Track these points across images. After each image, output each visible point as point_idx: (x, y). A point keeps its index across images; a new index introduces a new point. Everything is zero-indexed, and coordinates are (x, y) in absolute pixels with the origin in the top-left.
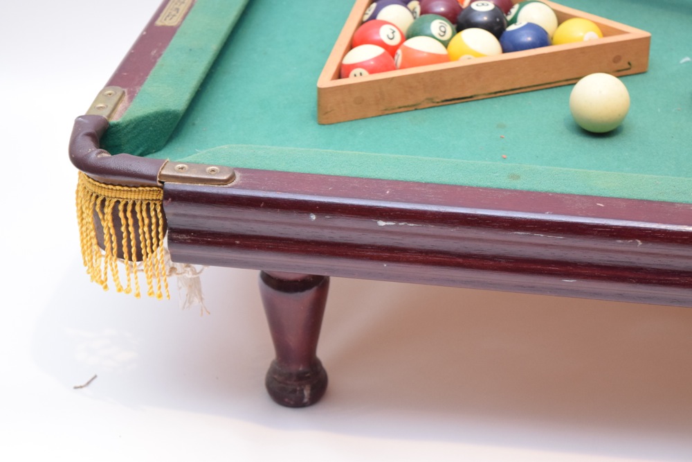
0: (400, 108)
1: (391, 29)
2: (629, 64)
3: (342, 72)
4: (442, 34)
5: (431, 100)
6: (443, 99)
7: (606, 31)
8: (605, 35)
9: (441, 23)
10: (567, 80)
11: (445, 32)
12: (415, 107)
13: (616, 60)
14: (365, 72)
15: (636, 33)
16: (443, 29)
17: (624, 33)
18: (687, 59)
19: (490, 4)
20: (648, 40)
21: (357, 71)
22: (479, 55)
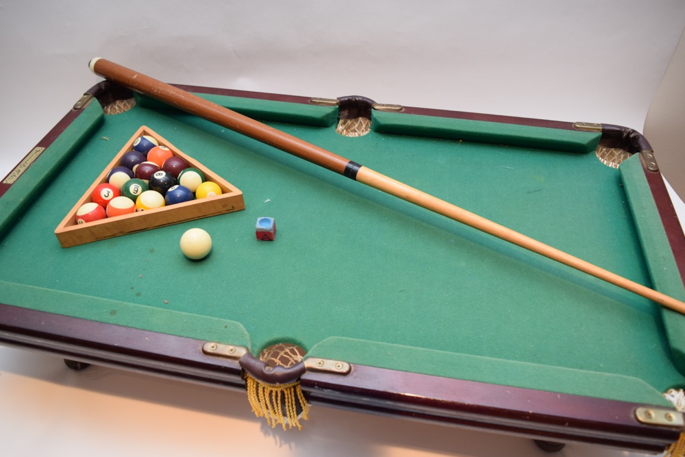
0: (105, 237)
1: (108, 191)
2: (233, 207)
3: (75, 221)
4: (135, 192)
5: (122, 232)
7: (224, 191)
8: (223, 192)
9: (136, 186)
11: (137, 191)
13: (224, 206)
14: (83, 221)
15: (236, 192)
16: (136, 189)
17: (230, 191)
18: (269, 200)
19: (164, 173)
20: (241, 196)
21: (80, 220)
22: (148, 209)
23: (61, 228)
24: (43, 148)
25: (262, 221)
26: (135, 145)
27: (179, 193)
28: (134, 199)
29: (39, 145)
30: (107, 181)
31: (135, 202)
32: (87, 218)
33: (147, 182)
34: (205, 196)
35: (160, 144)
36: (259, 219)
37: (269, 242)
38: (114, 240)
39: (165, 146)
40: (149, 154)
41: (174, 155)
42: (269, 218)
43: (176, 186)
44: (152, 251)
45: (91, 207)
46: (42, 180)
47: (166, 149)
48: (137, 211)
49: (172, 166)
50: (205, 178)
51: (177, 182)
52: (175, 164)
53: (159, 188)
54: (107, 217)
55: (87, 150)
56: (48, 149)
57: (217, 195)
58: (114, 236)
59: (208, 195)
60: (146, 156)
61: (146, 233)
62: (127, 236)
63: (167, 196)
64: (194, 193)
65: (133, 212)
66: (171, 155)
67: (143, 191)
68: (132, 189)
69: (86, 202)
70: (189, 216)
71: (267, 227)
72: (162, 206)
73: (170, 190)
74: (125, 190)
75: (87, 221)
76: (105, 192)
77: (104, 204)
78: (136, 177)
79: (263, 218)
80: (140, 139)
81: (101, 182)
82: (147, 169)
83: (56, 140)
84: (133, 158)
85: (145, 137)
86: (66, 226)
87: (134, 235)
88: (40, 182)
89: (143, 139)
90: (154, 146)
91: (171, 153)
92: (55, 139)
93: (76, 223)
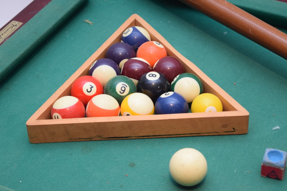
0: (80, 139)
1: (91, 85)
2: (234, 129)
3: (49, 114)
4: (122, 92)
5: (100, 136)
6: (108, 137)
7: (225, 108)
8: (224, 110)
9: (123, 84)
10: (191, 134)
11: (124, 91)
12: (90, 140)
13: (224, 126)
14: (60, 116)
15: (241, 111)
16: (123, 89)
17: (234, 109)
18: (278, 127)
19: (158, 75)
20: (247, 117)
21: (56, 114)
22: (135, 114)
23: (33, 120)
24: (21, 23)
25: (271, 153)
26: (125, 35)
27: (172, 102)
28: (120, 100)
29: (16, 18)
30: (89, 73)
31: (120, 104)
32: (65, 114)
33: (135, 81)
34: (203, 111)
35: (153, 39)
36: (268, 150)
37: (275, 181)
38: (89, 144)
39: (160, 42)
40: (140, 48)
41: (168, 55)
42: (281, 151)
43: (171, 93)
44: (132, 165)
45: (70, 102)
46: (17, 60)
47: (161, 46)
48: (120, 115)
49: (167, 68)
50: (204, 89)
51: (171, 88)
52: (169, 66)
53: (149, 92)
54: (85, 116)
55: (67, 32)
56: (26, 24)
57: (217, 111)
58: (90, 139)
59: (208, 109)
60: (136, 50)
61: (127, 142)
62: (105, 142)
63: (158, 103)
64: (190, 104)
65: (116, 115)
66: (164, 54)
67: (131, 92)
68: (119, 87)
69: (63, 95)
70: (181, 132)
71: (276, 161)
72: (150, 114)
73: (163, 96)
74: (111, 87)
75: (64, 117)
76: (87, 86)
77: (85, 100)
78: (123, 74)
79: (272, 150)
80: (131, 29)
81: (83, 74)
82: (136, 67)
83: (36, 16)
84: (121, 51)
85: (138, 28)
86: (40, 118)
87: (113, 142)
88: (14, 62)
89: (135, 30)
90: (146, 40)
91: (165, 51)
92: (34, 15)
93: (50, 117)
